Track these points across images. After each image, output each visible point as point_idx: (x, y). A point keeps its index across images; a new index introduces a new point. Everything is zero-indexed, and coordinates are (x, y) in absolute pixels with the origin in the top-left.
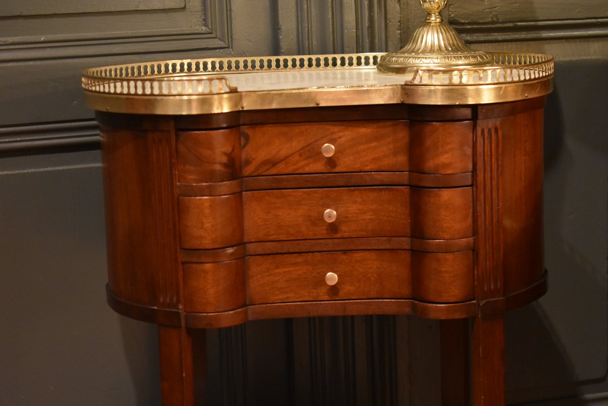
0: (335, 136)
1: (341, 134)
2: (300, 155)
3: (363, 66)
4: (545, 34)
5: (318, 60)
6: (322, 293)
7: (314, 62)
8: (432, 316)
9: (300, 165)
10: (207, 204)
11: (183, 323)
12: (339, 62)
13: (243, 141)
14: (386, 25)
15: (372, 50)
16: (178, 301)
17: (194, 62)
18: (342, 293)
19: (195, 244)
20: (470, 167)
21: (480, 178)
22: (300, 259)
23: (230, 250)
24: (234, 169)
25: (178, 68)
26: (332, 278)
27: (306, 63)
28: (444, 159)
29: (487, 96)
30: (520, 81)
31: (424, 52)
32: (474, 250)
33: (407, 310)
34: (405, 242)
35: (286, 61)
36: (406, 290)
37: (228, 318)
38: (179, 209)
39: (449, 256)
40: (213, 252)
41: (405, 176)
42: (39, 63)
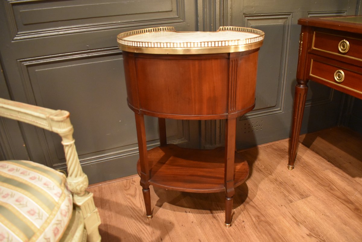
14: (227, 15)
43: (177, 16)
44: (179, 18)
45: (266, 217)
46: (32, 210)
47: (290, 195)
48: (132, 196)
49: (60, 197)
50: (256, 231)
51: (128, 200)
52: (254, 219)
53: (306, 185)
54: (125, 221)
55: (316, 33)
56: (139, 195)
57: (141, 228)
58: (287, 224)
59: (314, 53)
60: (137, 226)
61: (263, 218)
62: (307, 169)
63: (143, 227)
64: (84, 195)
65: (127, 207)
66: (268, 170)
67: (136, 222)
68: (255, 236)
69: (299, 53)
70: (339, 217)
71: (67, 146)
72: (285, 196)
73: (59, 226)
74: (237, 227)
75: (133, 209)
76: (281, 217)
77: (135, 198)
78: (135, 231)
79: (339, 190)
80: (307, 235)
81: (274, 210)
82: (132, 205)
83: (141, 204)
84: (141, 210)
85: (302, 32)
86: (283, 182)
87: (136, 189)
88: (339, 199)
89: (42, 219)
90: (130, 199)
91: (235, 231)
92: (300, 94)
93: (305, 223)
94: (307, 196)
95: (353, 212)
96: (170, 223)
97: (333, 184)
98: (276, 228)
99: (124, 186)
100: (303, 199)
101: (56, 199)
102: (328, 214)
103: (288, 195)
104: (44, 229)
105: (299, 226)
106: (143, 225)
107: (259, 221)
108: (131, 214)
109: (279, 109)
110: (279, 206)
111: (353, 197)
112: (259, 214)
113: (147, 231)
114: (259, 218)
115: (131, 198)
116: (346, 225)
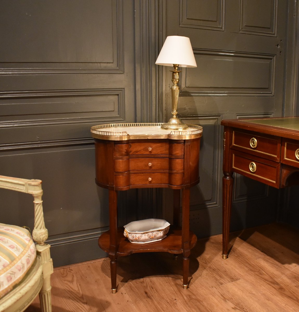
0: (152, 146)
1: (153, 145)
2: (143, 150)
3: (157, 126)
4: (200, 118)
5: (146, 124)
6: (147, 183)
7: (145, 125)
8: (173, 188)
9: (143, 152)
10: (121, 162)
11: (115, 189)
12: (151, 125)
13: (130, 147)
14: (162, 115)
15: (159, 122)
16: (114, 184)
17: (116, 124)
18: (152, 183)
19: (119, 171)
20: (183, 154)
21: (185, 157)
22: (142, 174)
23: (126, 172)
24: (127, 153)
25: (112, 126)
26: (150, 179)
27: (143, 125)
28: (177, 152)
29: (187, 138)
30: (195, 134)
31: (172, 125)
32: (183, 173)
33: (167, 187)
34: (167, 171)
35: (138, 124)
36: (167, 182)
37: (125, 188)
38: (114, 162)
39: (178, 175)
40: (122, 173)
41: (168, 156)
42: (79, 124)
43: (118, 116)
44: (120, 117)
45: (197, 296)
46: (11, 245)
47: (222, 279)
48: (69, 281)
49: (29, 241)
50: (186, 306)
51: (66, 285)
52: (185, 298)
53: (237, 270)
54: (63, 301)
55: (235, 132)
56: (77, 281)
57: (79, 307)
58: (216, 301)
60: (75, 305)
61: (194, 297)
62: (240, 258)
63: (81, 306)
64: (44, 245)
65: (65, 290)
66: (203, 260)
67: (73, 302)
68: (185, 310)
69: (224, 149)
70: (264, 295)
71: (37, 204)
72: (217, 280)
73: (30, 258)
74: (169, 304)
75: (71, 292)
76: (211, 296)
77: (73, 284)
78: (73, 309)
79: (267, 274)
80: (233, 308)
81: (205, 290)
82: (69, 289)
83: (78, 288)
84: (78, 292)
85: (224, 131)
86: (217, 269)
87: (73, 276)
88: (266, 281)
89: (19, 251)
90: (67, 284)
91: (168, 307)
92: (227, 185)
93: (231, 299)
94: (237, 279)
95: (277, 290)
96: (107, 302)
97: (263, 270)
98: (205, 304)
99: (61, 274)
100: (233, 282)
101: (27, 242)
102: (254, 293)
103: (219, 279)
104: (21, 258)
105: (227, 302)
106: (81, 304)
107: (190, 299)
108: (69, 295)
109: (215, 203)
110: (210, 287)
111: (279, 279)
112: (190, 294)
113: (84, 308)
114: (190, 297)
115: (69, 284)
116: (269, 300)
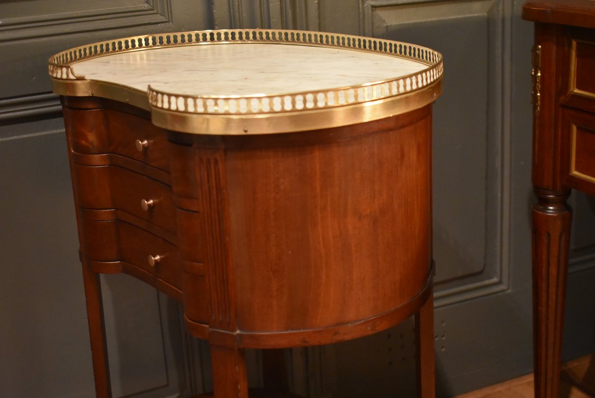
17: (136, 39)
35: (219, 35)
43: (146, 5)
44: (151, 12)
55: (577, 43)
59: (577, 106)
69: (535, 108)
85: (537, 43)
92: (549, 235)
109: (495, 280)
